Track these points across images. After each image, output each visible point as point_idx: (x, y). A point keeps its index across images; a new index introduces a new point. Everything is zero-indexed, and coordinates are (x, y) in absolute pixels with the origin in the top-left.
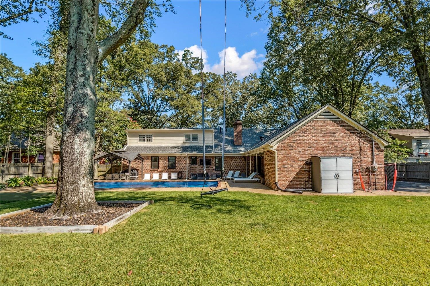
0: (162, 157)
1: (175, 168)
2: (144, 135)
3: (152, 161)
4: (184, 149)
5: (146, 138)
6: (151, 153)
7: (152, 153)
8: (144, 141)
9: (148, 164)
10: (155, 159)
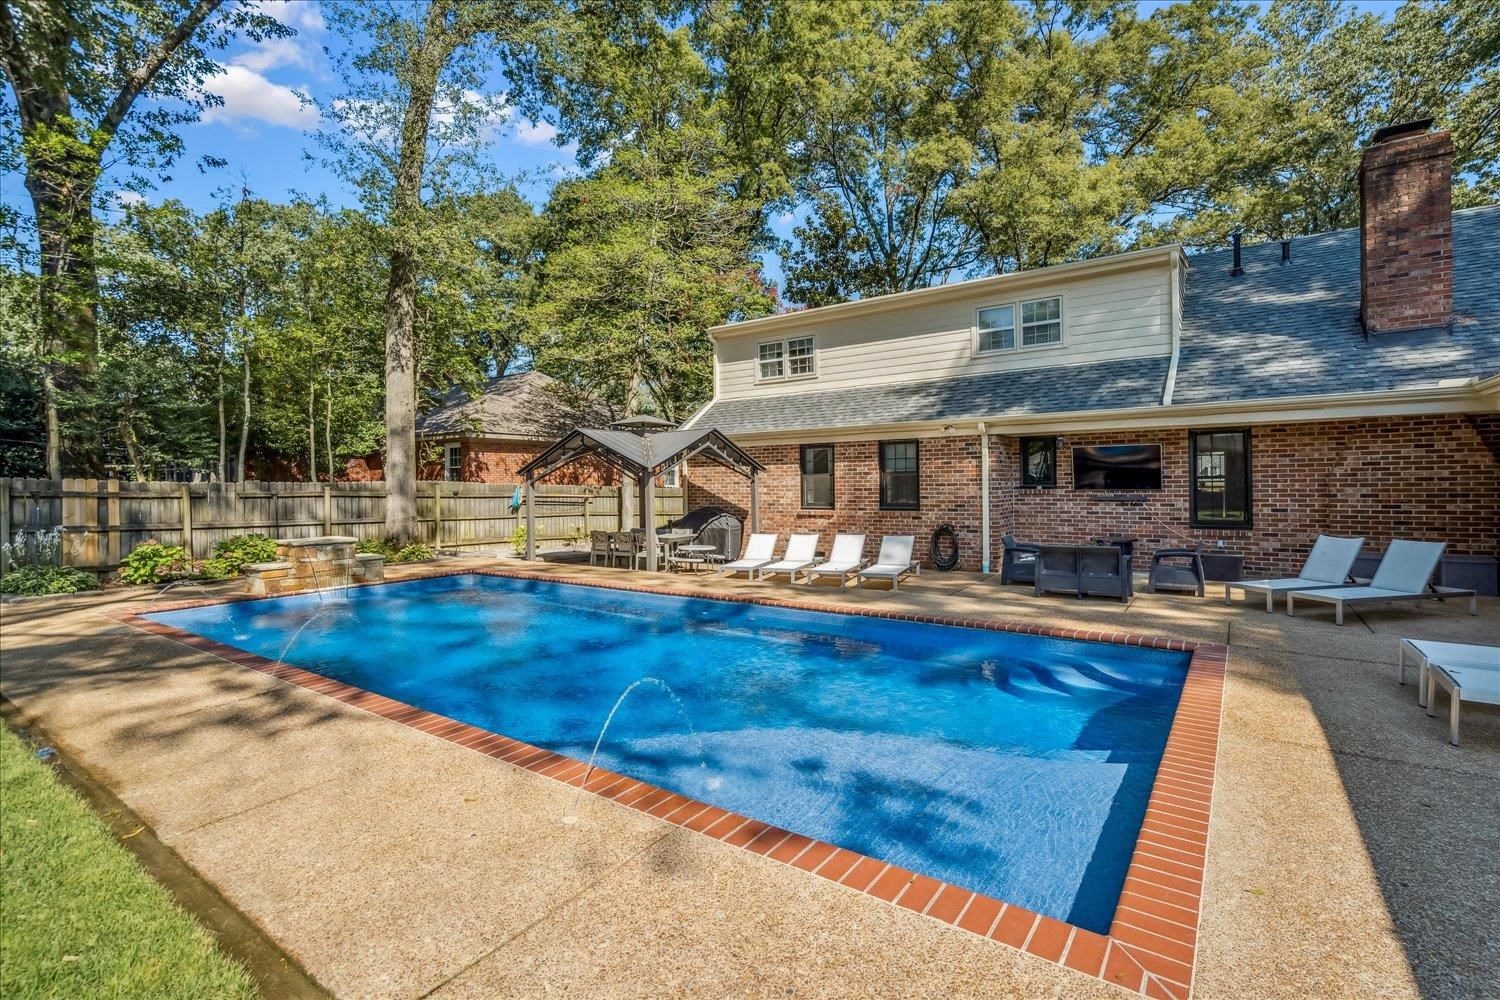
0: (850, 445)
1: (917, 507)
2: (780, 346)
3: (804, 470)
4: (957, 394)
5: (786, 359)
6: (797, 427)
7: (799, 428)
8: (781, 372)
9: (784, 483)
10: (816, 458)
